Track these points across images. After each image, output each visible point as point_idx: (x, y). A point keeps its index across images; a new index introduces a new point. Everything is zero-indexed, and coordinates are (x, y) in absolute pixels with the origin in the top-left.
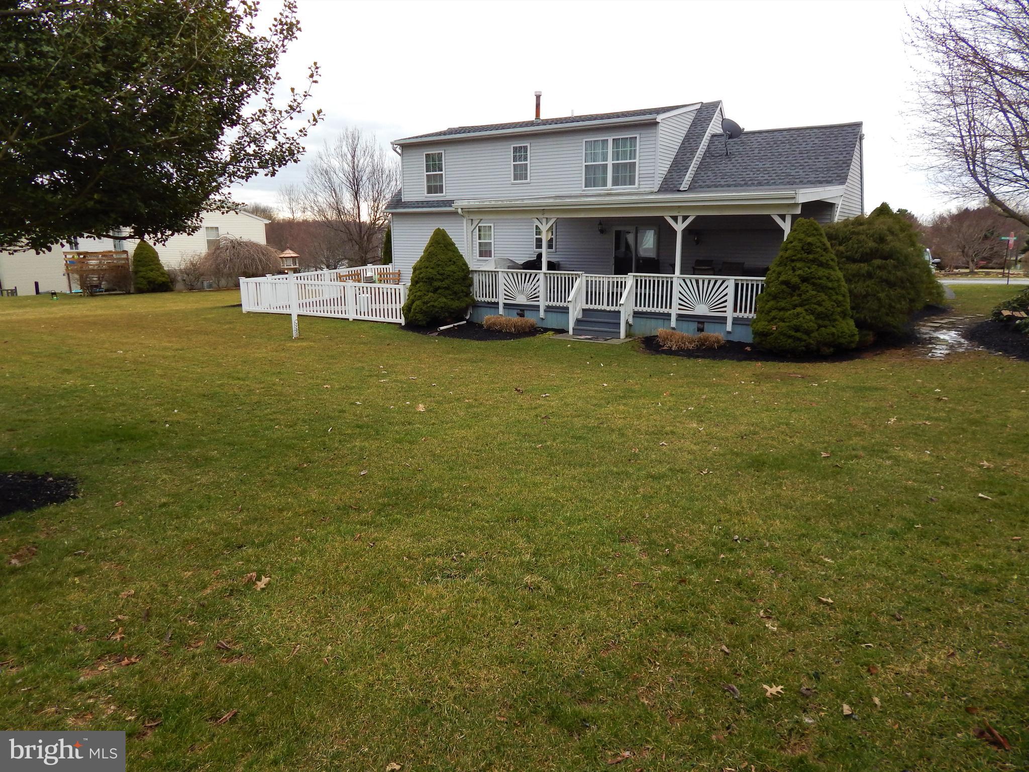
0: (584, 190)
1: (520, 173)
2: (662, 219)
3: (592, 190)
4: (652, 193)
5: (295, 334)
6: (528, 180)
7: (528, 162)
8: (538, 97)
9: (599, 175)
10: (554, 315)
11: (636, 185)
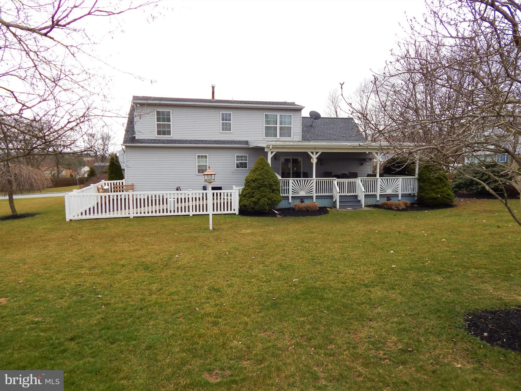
0: (265, 138)
1: (226, 127)
2: (306, 153)
3: (269, 139)
4: (299, 141)
5: (211, 228)
6: (232, 132)
7: (231, 122)
8: (213, 88)
9: (272, 132)
10: (320, 200)
11: (292, 138)
